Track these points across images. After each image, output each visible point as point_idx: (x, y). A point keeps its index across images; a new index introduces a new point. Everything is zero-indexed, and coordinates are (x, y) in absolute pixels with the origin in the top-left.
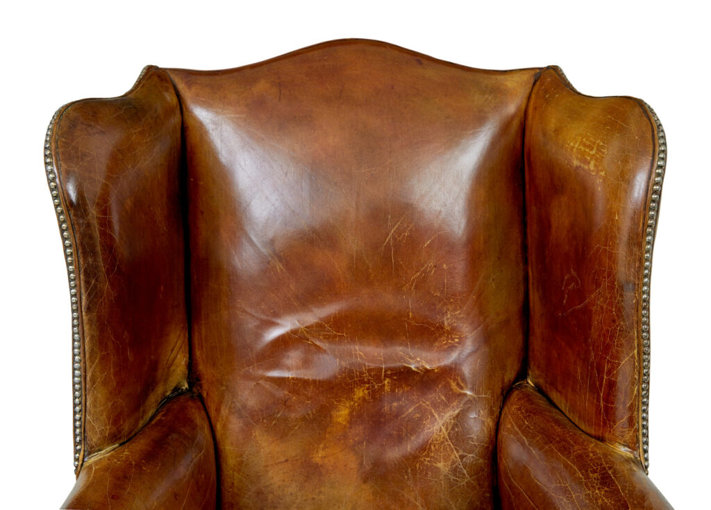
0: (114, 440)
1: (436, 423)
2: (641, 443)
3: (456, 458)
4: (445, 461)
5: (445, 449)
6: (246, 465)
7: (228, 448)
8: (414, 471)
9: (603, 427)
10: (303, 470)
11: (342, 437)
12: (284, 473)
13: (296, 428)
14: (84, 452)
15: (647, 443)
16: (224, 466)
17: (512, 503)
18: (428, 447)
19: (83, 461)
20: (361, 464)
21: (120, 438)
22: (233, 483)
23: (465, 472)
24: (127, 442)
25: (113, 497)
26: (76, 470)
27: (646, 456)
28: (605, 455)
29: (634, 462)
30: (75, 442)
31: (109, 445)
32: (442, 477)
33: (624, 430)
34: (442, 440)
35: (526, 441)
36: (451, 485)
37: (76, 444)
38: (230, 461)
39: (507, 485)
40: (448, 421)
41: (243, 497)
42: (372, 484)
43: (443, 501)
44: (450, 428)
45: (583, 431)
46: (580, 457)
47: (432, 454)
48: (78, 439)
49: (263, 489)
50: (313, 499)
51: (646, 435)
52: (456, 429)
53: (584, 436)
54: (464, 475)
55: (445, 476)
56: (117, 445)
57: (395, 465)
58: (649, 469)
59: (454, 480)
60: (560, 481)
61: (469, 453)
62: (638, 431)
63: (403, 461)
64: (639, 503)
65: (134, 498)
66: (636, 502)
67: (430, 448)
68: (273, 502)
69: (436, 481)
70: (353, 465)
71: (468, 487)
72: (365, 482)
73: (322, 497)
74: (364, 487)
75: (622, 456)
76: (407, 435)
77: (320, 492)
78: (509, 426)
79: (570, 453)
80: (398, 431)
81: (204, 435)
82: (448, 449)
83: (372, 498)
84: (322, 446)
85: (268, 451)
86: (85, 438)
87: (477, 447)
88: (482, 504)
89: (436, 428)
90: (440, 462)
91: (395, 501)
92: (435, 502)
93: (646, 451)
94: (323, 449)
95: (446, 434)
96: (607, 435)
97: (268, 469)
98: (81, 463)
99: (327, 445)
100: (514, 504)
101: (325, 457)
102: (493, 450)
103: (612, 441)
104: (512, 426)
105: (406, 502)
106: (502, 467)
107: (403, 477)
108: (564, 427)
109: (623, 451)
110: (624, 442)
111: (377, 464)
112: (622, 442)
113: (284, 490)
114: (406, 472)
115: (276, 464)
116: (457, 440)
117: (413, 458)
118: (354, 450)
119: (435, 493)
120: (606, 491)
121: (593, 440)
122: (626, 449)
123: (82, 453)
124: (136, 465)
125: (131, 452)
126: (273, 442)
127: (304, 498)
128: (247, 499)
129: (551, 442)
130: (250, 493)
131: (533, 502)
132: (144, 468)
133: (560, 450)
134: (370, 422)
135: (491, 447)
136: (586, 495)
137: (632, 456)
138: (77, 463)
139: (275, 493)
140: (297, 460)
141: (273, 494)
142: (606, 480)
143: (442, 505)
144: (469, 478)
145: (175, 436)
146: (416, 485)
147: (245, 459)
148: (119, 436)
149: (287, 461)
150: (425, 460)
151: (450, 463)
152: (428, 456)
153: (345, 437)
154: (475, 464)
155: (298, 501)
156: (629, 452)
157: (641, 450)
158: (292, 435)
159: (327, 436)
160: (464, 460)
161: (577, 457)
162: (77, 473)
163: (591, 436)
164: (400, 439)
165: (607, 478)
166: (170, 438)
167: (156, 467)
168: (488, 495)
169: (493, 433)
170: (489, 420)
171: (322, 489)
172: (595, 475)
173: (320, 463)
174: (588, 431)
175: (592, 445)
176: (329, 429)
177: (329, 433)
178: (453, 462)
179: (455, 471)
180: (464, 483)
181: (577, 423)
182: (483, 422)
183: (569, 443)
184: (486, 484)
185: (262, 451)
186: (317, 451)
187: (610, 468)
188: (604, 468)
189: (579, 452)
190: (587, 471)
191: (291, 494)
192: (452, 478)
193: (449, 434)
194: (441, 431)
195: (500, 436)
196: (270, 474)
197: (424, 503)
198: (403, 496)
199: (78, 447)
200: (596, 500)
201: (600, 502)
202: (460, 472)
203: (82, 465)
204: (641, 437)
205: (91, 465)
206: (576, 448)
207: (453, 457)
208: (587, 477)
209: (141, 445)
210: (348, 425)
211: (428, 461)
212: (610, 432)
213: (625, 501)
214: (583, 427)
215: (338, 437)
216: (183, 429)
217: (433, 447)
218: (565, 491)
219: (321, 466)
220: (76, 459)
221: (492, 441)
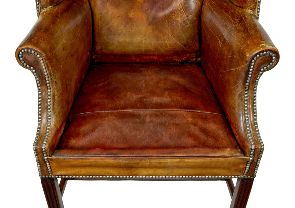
0: (51, 4)
1: (178, 3)
2: (257, 8)
3: (185, 16)
4: (181, 18)
5: (181, 13)
6: (103, 18)
7: (97, 11)
8: (168, 21)
9: (243, 2)
10: (125, 20)
11: (140, 7)
12: (118, 21)
13: (123, 3)
14: (40, 8)
15: (259, 9)
16: (95, 18)
17: (205, 33)
18: (174, 12)
19: (40, 11)
20: (148, 18)
21: (54, 3)
22: (98, 25)
23: (188, 22)
24: (57, 5)
25: (52, 23)
26: (38, 15)
27: (258, 14)
28: (242, 13)
29: (253, 16)
30: (36, 4)
31: (49, 5)
32: (179, 24)
33: (251, 3)
34: (180, 9)
35: (212, 9)
36: (183, 27)
37: (37, 5)
38: (97, 16)
39: (204, 27)
40: (182, 1)
41: (103, 30)
42: (152, 26)
43: (179, 33)
44: (183, 4)
45: (235, 5)
46: (232, 13)
47: (176, 15)
48: (37, 3)
49: (110, 27)
50: (129, 31)
51: (259, 6)
52: (186, 5)
53: (235, 6)
54: (188, 23)
55: (180, 23)
56: (53, 6)
57: (161, 19)
58: (259, 19)
59: (184, 25)
60: (224, 23)
61: (190, 15)
62: (256, 4)
63: (164, 17)
64: (253, 29)
65: (60, 24)
66: (251, 28)
67: (175, 13)
68: (114, 32)
69: (177, 26)
70: (145, 19)
71: (189, 28)
72: (149, 25)
73: (133, 31)
74: (149, 27)
75: (249, 13)
76: (166, 7)
77: (132, 29)
78: (206, 4)
79: (229, 12)
80: (163, 5)
81: (86, 6)
82: (182, 13)
83: (152, 31)
84: (133, 11)
85: (112, 12)
86: (40, 2)
87: (193, 13)
88: (194, 35)
89: (177, 5)
90: (179, 18)
91: (161, 33)
92: (176, 34)
93: (258, 12)
94: (133, 12)
95: (181, 7)
96: (244, 6)
97: (112, 19)
98: (39, 12)
99: (135, 10)
100: (206, 34)
101: (134, 15)
102: (200, 14)
103: (246, 8)
104: (208, 4)
105: (165, 34)
106: (202, 20)
107: (164, 23)
108: (228, 3)
109: (249, 11)
110: (251, 8)
111: (154, 18)
112: (249, 8)
113: (118, 28)
114: (165, 22)
115: (115, 17)
116: (186, 9)
117: (168, 16)
118: (145, 13)
119: (176, 30)
120: (241, 25)
121: (239, 8)
122: (251, 11)
123: (39, 8)
124: (60, 13)
125: (58, 8)
126: (114, 8)
127: (126, 31)
128: (104, 31)
129: (222, 9)
130: (105, 29)
131: (213, 32)
132: (64, 14)
133: (225, 12)
134: (152, 2)
135: (199, 13)
136: (233, 26)
137: (253, 13)
138: (38, 12)
139: (115, 29)
140: (123, 16)
141: (114, 29)
142: (241, 21)
143: (179, 35)
144: (190, 25)
145: (75, 4)
146: (169, 27)
147: (103, 15)
148: (53, 2)
149: (119, 16)
150: (173, 17)
151: (182, 19)
152: (174, 15)
153: (142, 7)
154: (192, 19)
155: (124, 32)
156: (252, 12)
157: (257, 11)
158: (121, 6)
159: (135, 7)
160: (188, 17)
161: (231, 14)
162: (38, 16)
163: (238, 6)
164: (163, 9)
165: (242, 20)
166: (73, 4)
167: (68, 14)
168: (197, 32)
169: (200, 7)
170: (199, 2)
171: (133, 28)
172: (237, 19)
173: (132, 17)
174: (237, 5)
175: (238, 9)
176: (135, 4)
177: (136, 5)
178: (184, 18)
179: (184, 22)
180: (188, 27)
181: (233, 2)
182: (196, 3)
183: (229, 9)
184: (196, 27)
185: (109, 12)
186: (131, 13)
187: (243, 17)
188: (241, 17)
189: (232, 12)
190: (234, 18)
191: (121, 29)
192: (183, 24)
193: (183, 7)
194: (179, 5)
195: (203, 9)
196: (113, 21)
197: (172, 34)
198: (164, 31)
199: (38, 6)
200: (237, 28)
201: (238, 28)
202: (186, 22)
203: (40, 13)
204: (257, 6)
205: (43, 12)
206: (231, 10)
207: (184, 16)
208: (234, 20)
209: (62, 6)
210: (143, 3)
211: (174, 18)
212: (245, 4)
213: (248, 28)
214: (235, 3)
215: (139, 7)
216: (78, 2)
217: (176, 12)
218: (225, 26)
219: (133, 19)
220: (38, 11)
221: (200, 11)
